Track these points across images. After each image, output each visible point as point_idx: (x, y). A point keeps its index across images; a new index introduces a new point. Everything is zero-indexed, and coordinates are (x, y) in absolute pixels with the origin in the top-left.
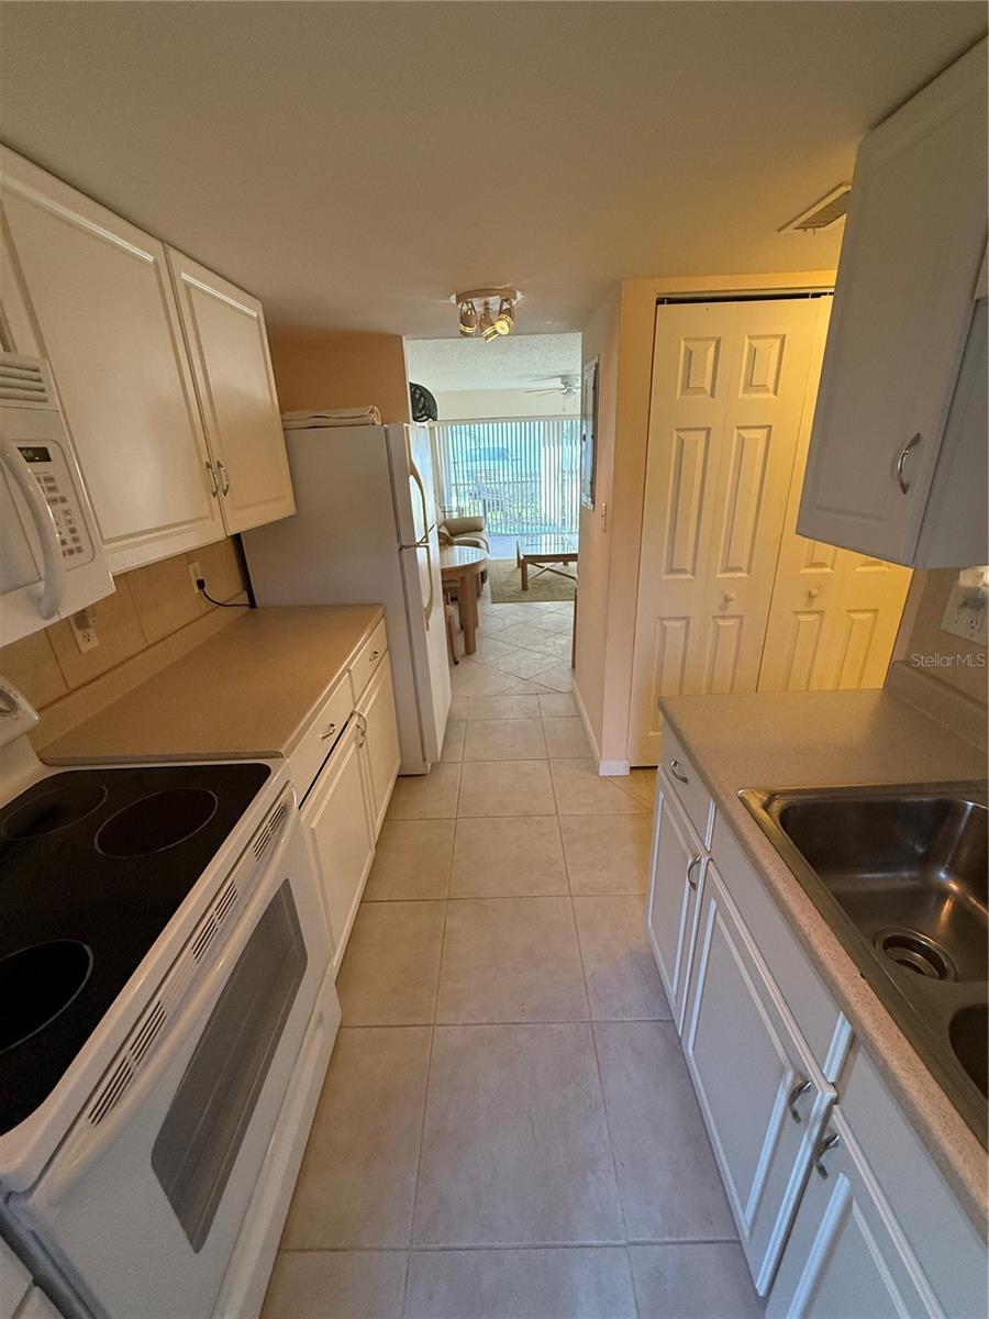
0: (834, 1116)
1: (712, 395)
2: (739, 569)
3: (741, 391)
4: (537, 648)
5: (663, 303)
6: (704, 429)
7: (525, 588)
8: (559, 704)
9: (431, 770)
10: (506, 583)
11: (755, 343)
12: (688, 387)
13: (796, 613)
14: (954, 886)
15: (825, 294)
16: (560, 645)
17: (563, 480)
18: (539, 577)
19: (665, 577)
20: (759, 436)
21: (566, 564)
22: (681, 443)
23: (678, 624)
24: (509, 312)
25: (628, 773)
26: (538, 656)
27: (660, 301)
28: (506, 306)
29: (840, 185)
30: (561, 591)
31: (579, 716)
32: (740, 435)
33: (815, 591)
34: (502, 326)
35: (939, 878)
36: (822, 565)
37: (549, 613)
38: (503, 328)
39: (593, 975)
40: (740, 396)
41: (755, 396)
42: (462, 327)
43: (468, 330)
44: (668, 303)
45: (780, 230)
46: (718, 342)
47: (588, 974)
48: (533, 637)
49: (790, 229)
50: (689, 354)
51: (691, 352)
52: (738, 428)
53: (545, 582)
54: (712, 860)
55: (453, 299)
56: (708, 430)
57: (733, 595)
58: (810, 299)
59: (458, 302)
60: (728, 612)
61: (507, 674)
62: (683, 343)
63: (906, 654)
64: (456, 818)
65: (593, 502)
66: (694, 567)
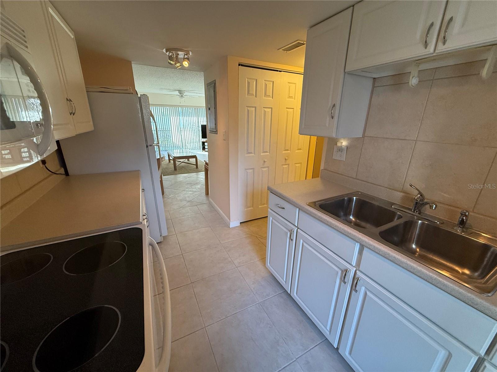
0: (357, 273)
1: (256, 97)
2: (267, 152)
3: (263, 96)
4: (189, 190)
5: (240, 66)
6: (254, 107)
7: (175, 169)
8: (205, 207)
9: (164, 240)
10: (166, 168)
11: (267, 83)
12: (249, 93)
13: (282, 165)
15: (282, 71)
16: (198, 188)
18: (180, 165)
19: (246, 155)
20: (269, 110)
21: (188, 160)
22: (248, 111)
23: (251, 171)
24: (188, 59)
25: (239, 225)
26: (190, 192)
27: (239, 65)
28: (186, 57)
29: (297, 40)
30: (190, 170)
31: (216, 210)
32: (264, 110)
33: (287, 158)
34: (186, 64)
36: (288, 150)
37: (188, 177)
38: (186, 65)
39: (254, 289)
40: (263, 97)
41: (268, 98)
42: (170, 61)
43: (172, 62)
44: (241, 66)
45: (278, 50)
46: (256, 80)
47: (252, 289)
48: (186, 186)
49: (281, 50)
50: (249, 83)
51: (249, 82)
52: (264, 108)
53: (183, 167)
54: (298, 228)
55: (164, 51)
56: (255, 107)
57: (266, 160)
58: (278, 72)
59: (166, 52)
60: (265, 166)
61: (181, 200)
62: (247, 79)
63: (324, 167)
64: (182, 254)
65: (217, 131)
66: (254, 151)
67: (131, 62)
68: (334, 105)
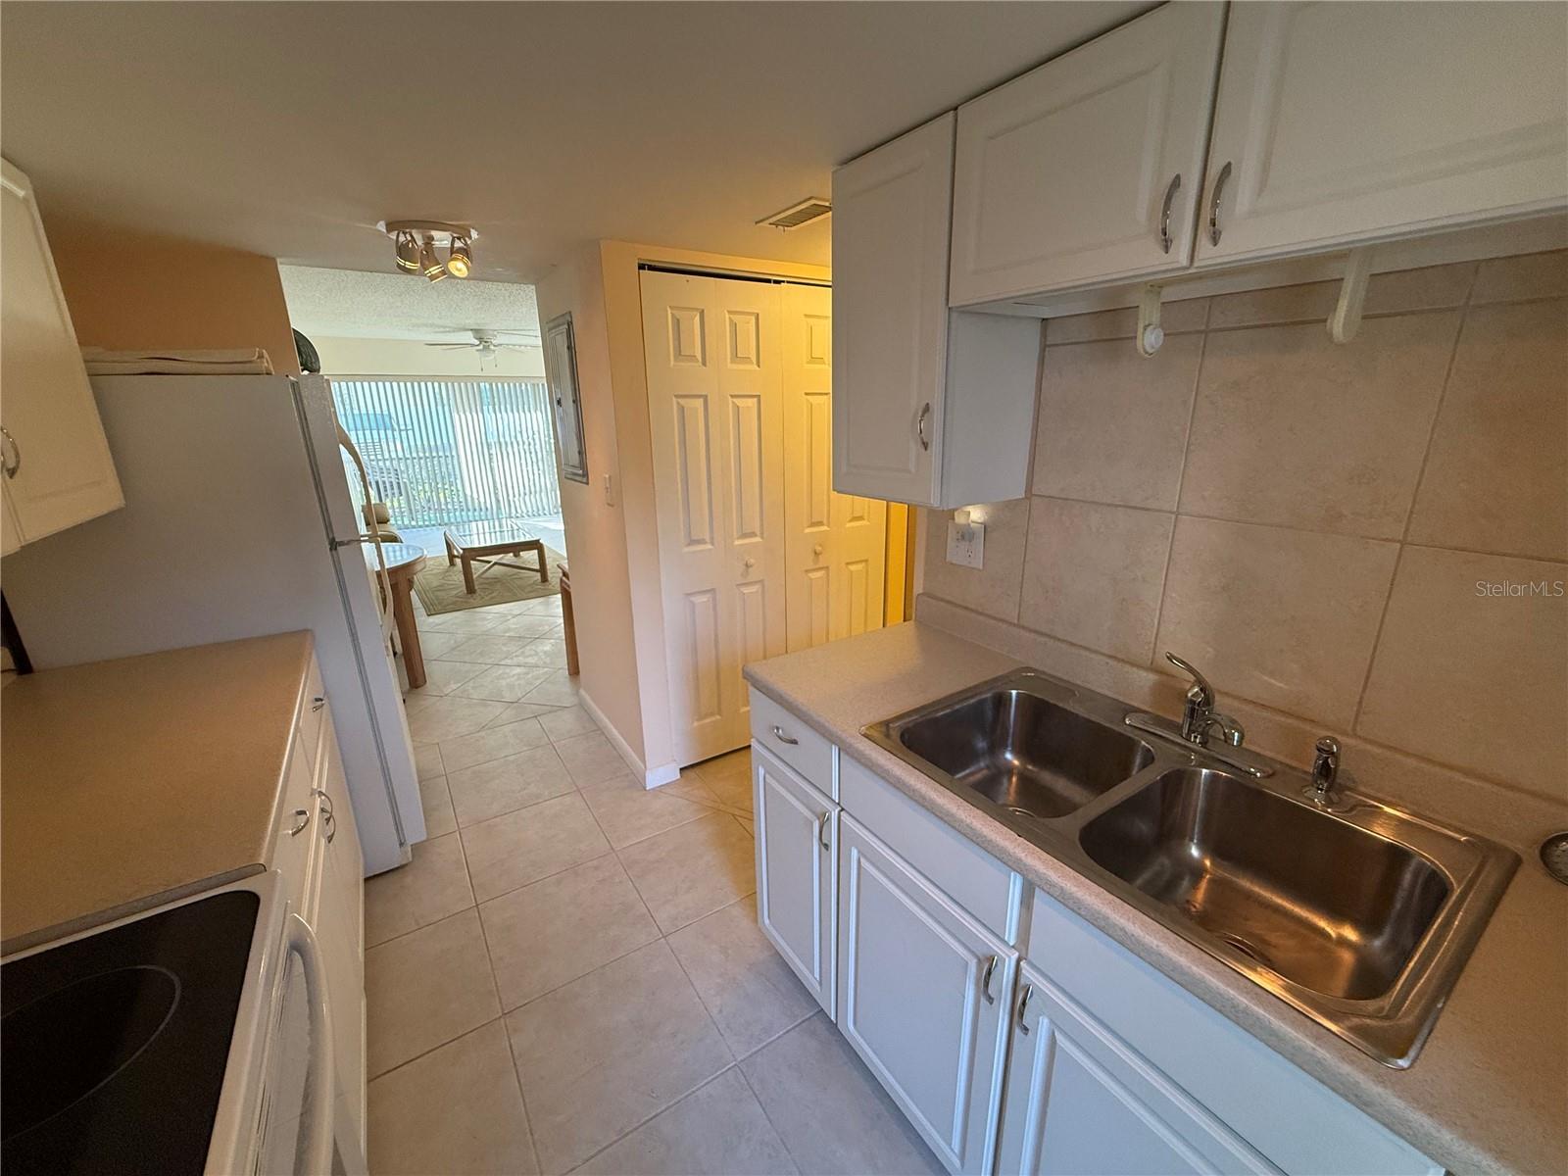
0: (1023, 971)
1: (704, 364)
2: (753, 534)
3: (729, 360)
4: (515, 661)
5: (644, 269)
6: (699, 396)
7: (470, 589)
8: (566, 722)
9: (413, 856)
10: (440, 588)
11: (736, 318)
12: (680, 354)
13: (807, 571)
14: (1016, 762)
15: (783, 282)
16: (545, 652)
17: (490, 455)
18: (487, 575)
19: (686, 549)
20: (750, 405)
21: (516, 555)
22: (682, 409)
23: (704, 598)
24: (465, 252)
25: (679, 776)
26: (518, 670)
27: (641, 267)
28: (458, 244)
29: (810, 198)
30: (519, 587)
31: (600, 730)
32: (733, 402)
33: (818, 549)
34: (459, 267)
35: (1006, 759)
36: (820, 523)
37: (515, 616)
38: (459, 270)
39: (721, 1011)
40: (729, 365)
41: (741, 367)
42: (402, 262)
43: (409, 265)
44: (649, 269)
45: (756, 223)
46: (702, 313)
47: (715, 1012)
48: (505, 649)
49: (765, 224)
50: (677, 322)
51: (678, 320)
52: (732, 396)
53: (496, 580)
54: (843, 809)
55: (381, 226)
56: (705, 398)
57: (752, 561)
58: (772, 284)
59: (389, 231)
60: (750, 579)
61: (484, 702)
62: (669, 310)
63: (924, 588)
64: (477, 905)
65: (585, 475)
66: (712, 538)
67: (274, 261)
68: (927, 409)
